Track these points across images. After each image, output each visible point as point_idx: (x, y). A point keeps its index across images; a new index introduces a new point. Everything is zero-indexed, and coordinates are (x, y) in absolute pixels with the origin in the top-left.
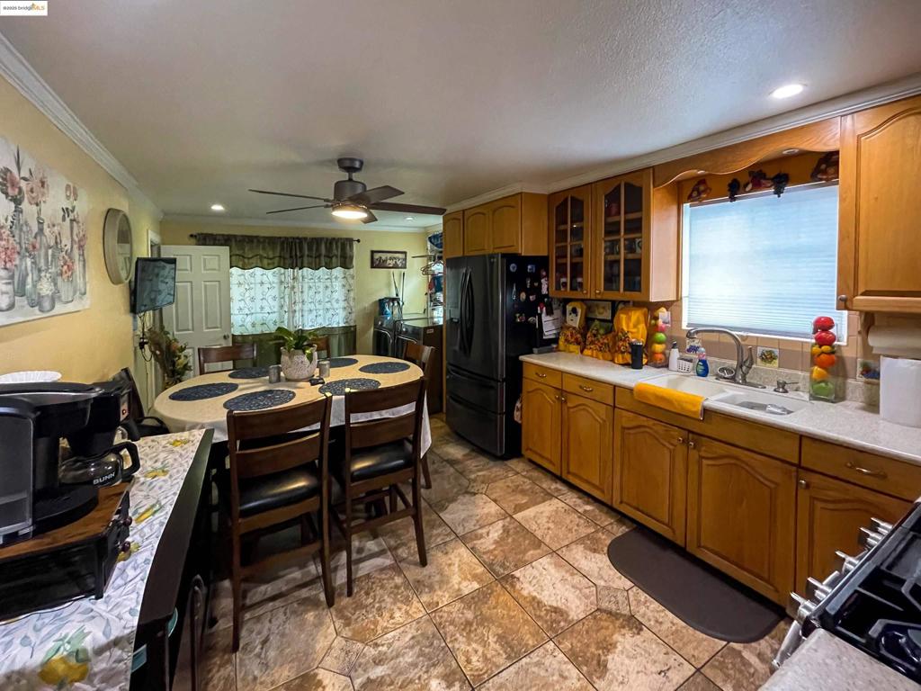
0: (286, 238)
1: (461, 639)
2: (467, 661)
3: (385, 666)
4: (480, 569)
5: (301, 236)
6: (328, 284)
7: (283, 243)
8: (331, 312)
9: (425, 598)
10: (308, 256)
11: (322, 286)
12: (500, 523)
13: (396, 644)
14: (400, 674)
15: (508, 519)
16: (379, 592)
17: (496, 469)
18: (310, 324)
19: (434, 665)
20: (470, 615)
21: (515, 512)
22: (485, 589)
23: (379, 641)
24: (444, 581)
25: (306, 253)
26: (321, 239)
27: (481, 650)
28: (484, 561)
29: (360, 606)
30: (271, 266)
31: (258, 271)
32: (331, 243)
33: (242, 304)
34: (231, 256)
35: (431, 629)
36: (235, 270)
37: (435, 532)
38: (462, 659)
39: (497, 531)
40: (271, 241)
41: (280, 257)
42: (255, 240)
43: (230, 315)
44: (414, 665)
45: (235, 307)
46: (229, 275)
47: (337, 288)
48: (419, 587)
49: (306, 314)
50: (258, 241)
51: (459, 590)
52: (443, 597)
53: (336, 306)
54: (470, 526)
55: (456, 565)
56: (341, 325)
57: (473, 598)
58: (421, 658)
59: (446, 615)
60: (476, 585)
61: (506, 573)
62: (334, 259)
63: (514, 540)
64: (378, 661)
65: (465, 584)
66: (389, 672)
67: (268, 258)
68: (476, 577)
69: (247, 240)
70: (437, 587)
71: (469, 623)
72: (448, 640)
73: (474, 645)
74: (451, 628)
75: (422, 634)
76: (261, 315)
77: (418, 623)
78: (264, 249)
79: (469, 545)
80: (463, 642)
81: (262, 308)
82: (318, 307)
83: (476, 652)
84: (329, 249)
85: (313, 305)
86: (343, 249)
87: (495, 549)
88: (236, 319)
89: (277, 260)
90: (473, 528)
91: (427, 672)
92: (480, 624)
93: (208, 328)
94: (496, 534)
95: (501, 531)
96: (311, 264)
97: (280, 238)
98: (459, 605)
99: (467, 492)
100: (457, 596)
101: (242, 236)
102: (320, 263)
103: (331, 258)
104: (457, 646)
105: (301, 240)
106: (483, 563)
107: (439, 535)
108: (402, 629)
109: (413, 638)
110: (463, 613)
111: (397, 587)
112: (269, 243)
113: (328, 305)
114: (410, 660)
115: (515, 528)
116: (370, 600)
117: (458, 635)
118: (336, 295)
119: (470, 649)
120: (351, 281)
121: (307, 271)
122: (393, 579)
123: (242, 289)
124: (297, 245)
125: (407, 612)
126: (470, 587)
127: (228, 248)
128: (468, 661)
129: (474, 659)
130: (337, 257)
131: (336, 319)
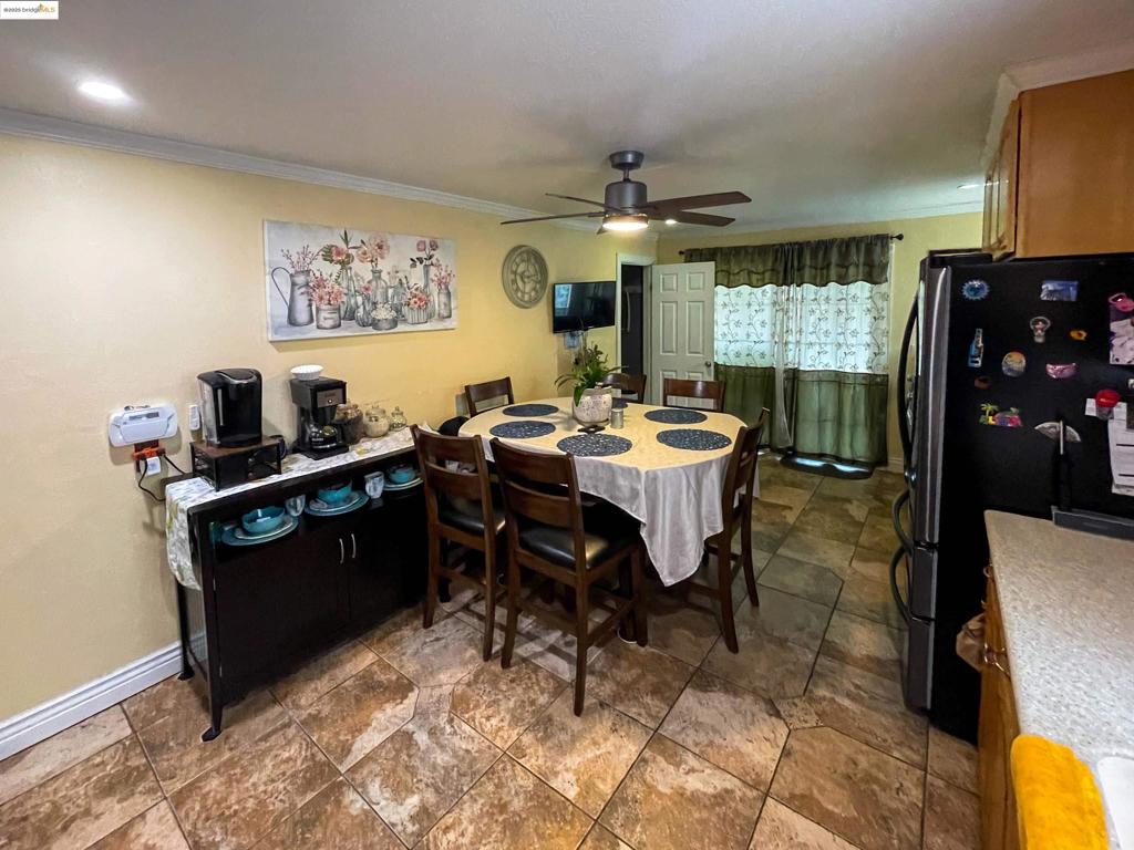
0: (782, 245)
1: (477, 807)
2: (447, 828)
3: (428, 741)
4: (607, 788)
5: (801, 241)
6: (843, 308)
7: (777, 251)
8: (844, 349)
9: (527, 739)
10: (811, 267)
11: (832, 309)
12: (730, 783)
13: (456, 740)
14: (422, 760)
15: (752, 794)
16: (519, 690)
17: (887, 722)
18: (810, 362)
19: (437, 790)
20: (517, 804)
21: (781, 800)
22: (571, 808)
23: (456, 721)
24: (562, 750)
25: (808, 262)
26: (832, 242)
27: (465, 840)
28: (625, 788)
29: (494, 682)
30: (760, 283)
31: (745, 289)
32: (848, 246)
33: (725, 329)
34: (716, 273)
35: (482, 766)
36: (721, 289)
37: (648, 699)
38: (449, 820)
39: (706, 783)
40: (762, 250)
41: (773, 270)
42: (743, 252)
43: (713, 339)
44: (434, 767)
45: (719, 330)
46: (714, 294)
47: (854, 314)
48: (543, 725)
49: (803, 347)
50: (746, 252)
51: (556, 774)
52: (536, 759)
53: (852, 340)
54: (690, 739)
55: (598, 753)
56: (859, 371)
57: (548, 798)
58: (442, 772)
59: (509, 773)
60: (572, 793)
61: (618, 831)
62: (852, 270)
63: (703, 822)
64: (432, 733)
65: (570, 776)
66: (423, 748)
67: (758, 273)
68: (587, 788)
69: (733, 252)
70: (549, 744)
71: (503, 808)
72: (472, 792)
73: (471, 829)
74: (491, 788)
75: (475, 759)
76: (746, 344)
77: (489, 748)
78: (752, 261)
79: (647, 754)
80: (473, 812)
81: (748, 335)
82: (823, 339)
83: (462, 835)
84: (844, 255)
85: (814, 336)
86: (869, 252)
87: (661, 795)
88: (719, 345)
89: (767, 275)
90: (689, 743)
91: (427, 785)
92: (506, 825)
93: (690, 352)
94: (700, 786)
95: (711, 791)
96: (815, 278)
97: (774, 245)
98: (529, 783)
99: (770, 702)
100: (545, 775)
101: (729, 248)
102: (828, 276)
103: (847, 268)
104: (466, 806)
105: (800, 247)
106: (621, 786)
107: (645, 706)
108: (477, 735)
109: (467, 751)
110: (517, 794)
111: (533, 703)
112: (759, 254)
113: (841, 339)
114: (439, 761)
115: (737, 813)
116: (504, 688)
117: (482, 801)
118: (853, 325)
119: (465, 823)
120: (880, 303)
121: (809, 289)
122: (542, 693)
123: (726, 311)
124: (795, 254)
125: (500, 729)
126: (566, 785)
127: (713, 263)
128: (447, 830)
129: (451, 836)
130: (857, 266)
131: (851, 360)
